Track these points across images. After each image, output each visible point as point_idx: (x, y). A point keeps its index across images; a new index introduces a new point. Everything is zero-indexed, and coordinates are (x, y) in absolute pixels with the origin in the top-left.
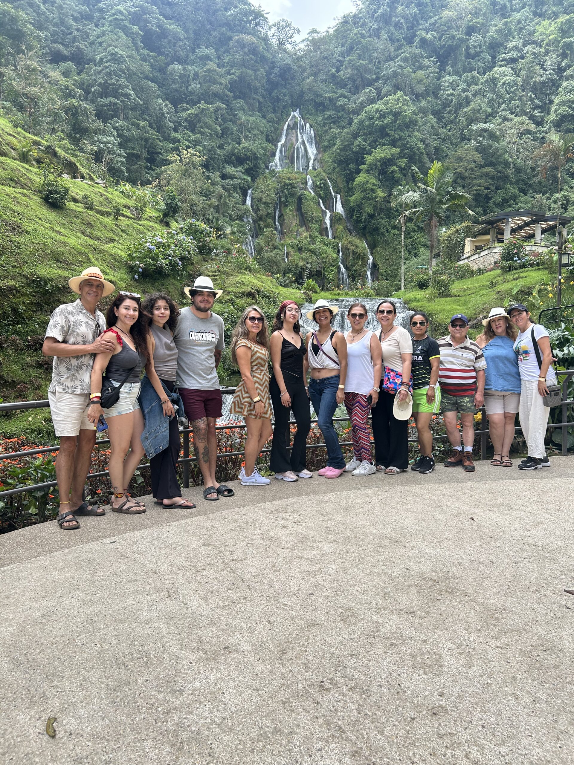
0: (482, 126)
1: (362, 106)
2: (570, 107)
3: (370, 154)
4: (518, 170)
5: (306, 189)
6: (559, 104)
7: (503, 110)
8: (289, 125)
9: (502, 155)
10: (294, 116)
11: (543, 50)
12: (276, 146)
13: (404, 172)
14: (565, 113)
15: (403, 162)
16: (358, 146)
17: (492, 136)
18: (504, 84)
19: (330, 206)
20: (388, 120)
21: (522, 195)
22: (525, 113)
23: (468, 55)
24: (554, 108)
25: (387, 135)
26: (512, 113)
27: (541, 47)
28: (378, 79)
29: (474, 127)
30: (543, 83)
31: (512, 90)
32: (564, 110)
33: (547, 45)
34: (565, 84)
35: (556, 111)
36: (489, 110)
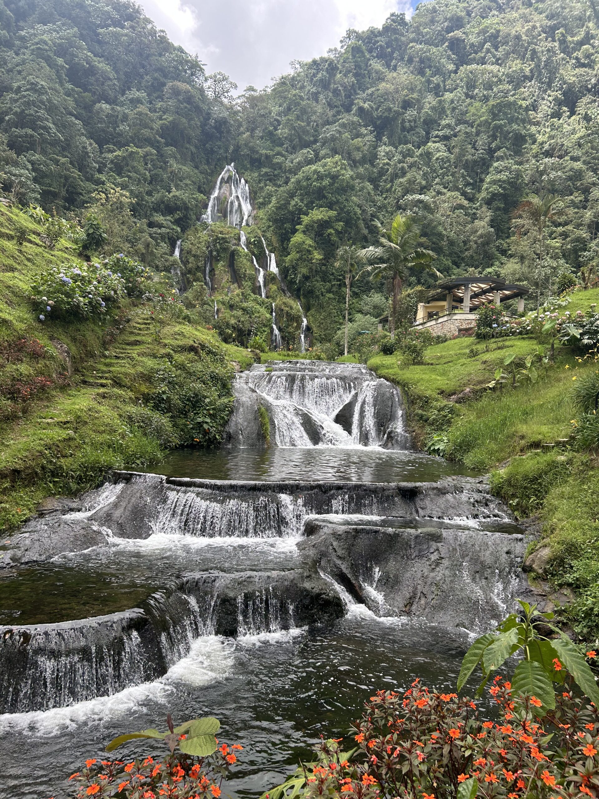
0: (417, 197)
1: (300, 166)
2: (500, 186)
3: (307, 215)
4: (452, 243)
5: (239, 245)
6: (490, 183)
7: (436, 184)
8: (223, 178)
9: (435, 227)
10: (229, 170)
11: (474, 130)
12: (209, 198)
13: (341, 235)
14: (496, 192)
15: (340, 225)
16: (295, 205)
17: (426, 206)
18: (437, 159)
19: (264, 264)
20: (326, 182)
21: (455, 267)
22: (457, 189)
23: (403, 129)
24: (485, 186)
25: (325, 197)
26: (445, 188)
27: (472, 127)
28: (315, 141)
29: (410, 197)
30: (475, 162)
31: (445, 166)
32: (495, 188)
33: (478, 125)
34: (496, 164)
35: (487, 189)
36: (424, 183)
